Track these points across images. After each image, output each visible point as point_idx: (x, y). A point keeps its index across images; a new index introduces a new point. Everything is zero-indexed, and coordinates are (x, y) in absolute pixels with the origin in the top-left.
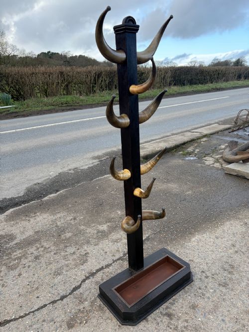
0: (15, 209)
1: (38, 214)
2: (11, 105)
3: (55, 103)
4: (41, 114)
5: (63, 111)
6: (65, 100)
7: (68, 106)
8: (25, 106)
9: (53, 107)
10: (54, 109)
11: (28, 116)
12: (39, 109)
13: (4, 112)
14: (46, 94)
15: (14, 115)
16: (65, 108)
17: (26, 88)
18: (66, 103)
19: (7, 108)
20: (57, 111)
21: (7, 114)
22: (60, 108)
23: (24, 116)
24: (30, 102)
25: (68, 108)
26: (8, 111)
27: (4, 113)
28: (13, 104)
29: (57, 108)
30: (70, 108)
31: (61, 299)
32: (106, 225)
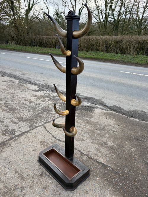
0: (115, 113)
1: (113, 120)
31: (54, 137)
32: (113, 145)
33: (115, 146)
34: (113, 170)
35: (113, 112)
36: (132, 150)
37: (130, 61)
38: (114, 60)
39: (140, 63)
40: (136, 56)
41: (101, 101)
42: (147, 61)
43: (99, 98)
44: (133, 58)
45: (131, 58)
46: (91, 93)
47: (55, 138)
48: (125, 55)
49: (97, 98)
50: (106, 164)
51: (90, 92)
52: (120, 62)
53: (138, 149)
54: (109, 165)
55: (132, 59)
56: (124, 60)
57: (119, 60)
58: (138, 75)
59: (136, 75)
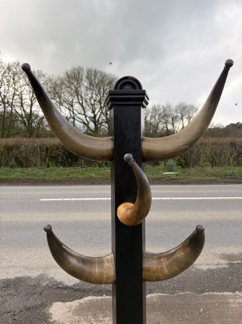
1: (107, 319)
2: (173, 171)
3: (218, 174)
4: (200, 184)
5: (225, 183)
6: (231, 171)
7: (232, 178)
8: (186, 174)
9: (214, 178)
10: (215, 180)
11: (186, 184)
12: (199, 178)
13: (165, 177)
14: (213, 163)
15: (174, 181)
16: (228, 180)
17: (194, 157)
18: (231, 175)
19: (170, 174)
20: (218, 183)
21: (167, 180)
22: (222, 180)
23: (182, 183)
24: (192, 170)
25: (232, 180)
26: (169, 177)
27: (165, 179)
28: (176, 171)
29: (219, 179)
30: (235, 180)
35: (90, 298)
37: (41, 178)
38: (13, 180)
39: (59, 179)
40: (48, 169)
41: (47, 278)
42: (68, 176)
43: (38, 274)
44: (44, 173)
45: (42, 172)
46: (13, 267)
48: (30, 169)
49: (34, 274)
51: (10, 264)
52: (26, 182)
55: (44, 174)
56: (31, 177)
57: (23, 178)
58: (74, 201)
59: (71, 201)
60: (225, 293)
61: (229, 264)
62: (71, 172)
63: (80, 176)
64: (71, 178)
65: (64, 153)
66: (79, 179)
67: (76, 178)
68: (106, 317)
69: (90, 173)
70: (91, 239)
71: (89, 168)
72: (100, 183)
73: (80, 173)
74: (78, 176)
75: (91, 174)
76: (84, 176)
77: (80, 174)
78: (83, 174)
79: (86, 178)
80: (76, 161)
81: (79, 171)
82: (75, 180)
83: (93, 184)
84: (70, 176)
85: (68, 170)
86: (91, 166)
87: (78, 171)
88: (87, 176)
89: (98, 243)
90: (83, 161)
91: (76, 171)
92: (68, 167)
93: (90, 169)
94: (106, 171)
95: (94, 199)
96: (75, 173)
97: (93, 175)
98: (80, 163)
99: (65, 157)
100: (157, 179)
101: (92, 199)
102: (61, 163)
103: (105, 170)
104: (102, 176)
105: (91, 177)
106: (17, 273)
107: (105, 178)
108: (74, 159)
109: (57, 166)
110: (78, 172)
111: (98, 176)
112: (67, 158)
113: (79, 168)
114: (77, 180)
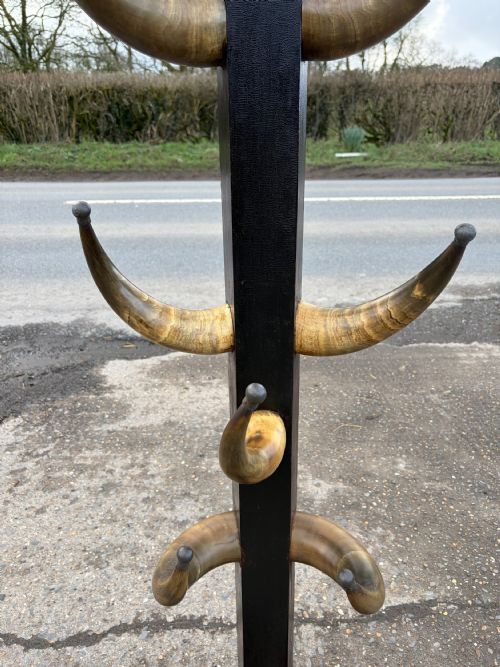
1: (216, 381)
2: (358, 151)
3: (456, 155)
4: (413, 177)
5: (469, 174)
6: (484, 150)
7: (485, 165)
8: (386, 157)
9: (447, 164)
10: (449, 168)
11: (383, 177)
12: (414, 165)
13: (339, 164)
14: (448, 133)
15: (358, 172)
16: (476, 169)
17: (405, 118)
18: (485, 159)
19: (350, 157)
20: (452, 174)
21: (344, 170)
22: (464, 168)
23: (375, 176)
24: (398, 149)
25: (486, 169)
26: (348, 163)
27: (338, 168)
28: (364, 151)
29: (456, 166)
30: (490, 169)
31: (28, 645)
32: (330, 487)
33: (341, 485)
34: (462, 607)
36: (402, 466)
37: (65, 165)
39: (105, 168)
40: (77, 147)
41: (93, 325)
42: (124, 161)
43: (73, 318)
44: (70, 154)
45: (64, 153)
46: (20, 307)
47: (37, 643)
48: (36, 147)
49: (65, 319)
50: (415, 601)
51: (14, 304)
52: (32, 174)
53: (407, 452)
54: (429, 595)
55: (70, 157)
56: (42, 163)
57: (22, 164)
58: (140, 204)
59: (133, 204)
60: (452, 345)
61: (462, 301)
62: (130, 154)
63: (151, 162)
64: (130, 166)
65: (110, 109)
66: (147, 167)
67: (142, 166)
68: (214, 378)
69: (171, 155)
70: (180, 265)
71: (169, 145)
72: (194, 178)
73: (150, 154)
74: (145, 161)
75: (175, 157)
76: (159, 162)
77: (150, 158)
78: (156, 158)
79: (164, 166)
80: (139, 129)
81: (148, 151)
82: (140, 170)
83: (179, 178)
84: (128, 162)
85: (123, 148)
86: (174, 141)
87: (145, 150)
88: (165, 162)
89: (194, 272)
90: (155, 129)
91: (141, 150)
92: (122, 142)
93: (172, 147)
94: (208, 150)
95: (183, 201)
96: (140, 156)
97: (180, 160)
98: (149, 132)
99: (113, 120)
100: (321, 168)
101: (178, 201)
102: (107, 134)
103: (206, 147)
104: (199, 162)
105: (176, 164)
106: (29, 317)
107: (205, 166)
108: (135, 127)
109: (97, 140)
110: (144, 153)
111: (189, 162)
112: (118, 122)
113: (147, 144)
114: (145, 169)
